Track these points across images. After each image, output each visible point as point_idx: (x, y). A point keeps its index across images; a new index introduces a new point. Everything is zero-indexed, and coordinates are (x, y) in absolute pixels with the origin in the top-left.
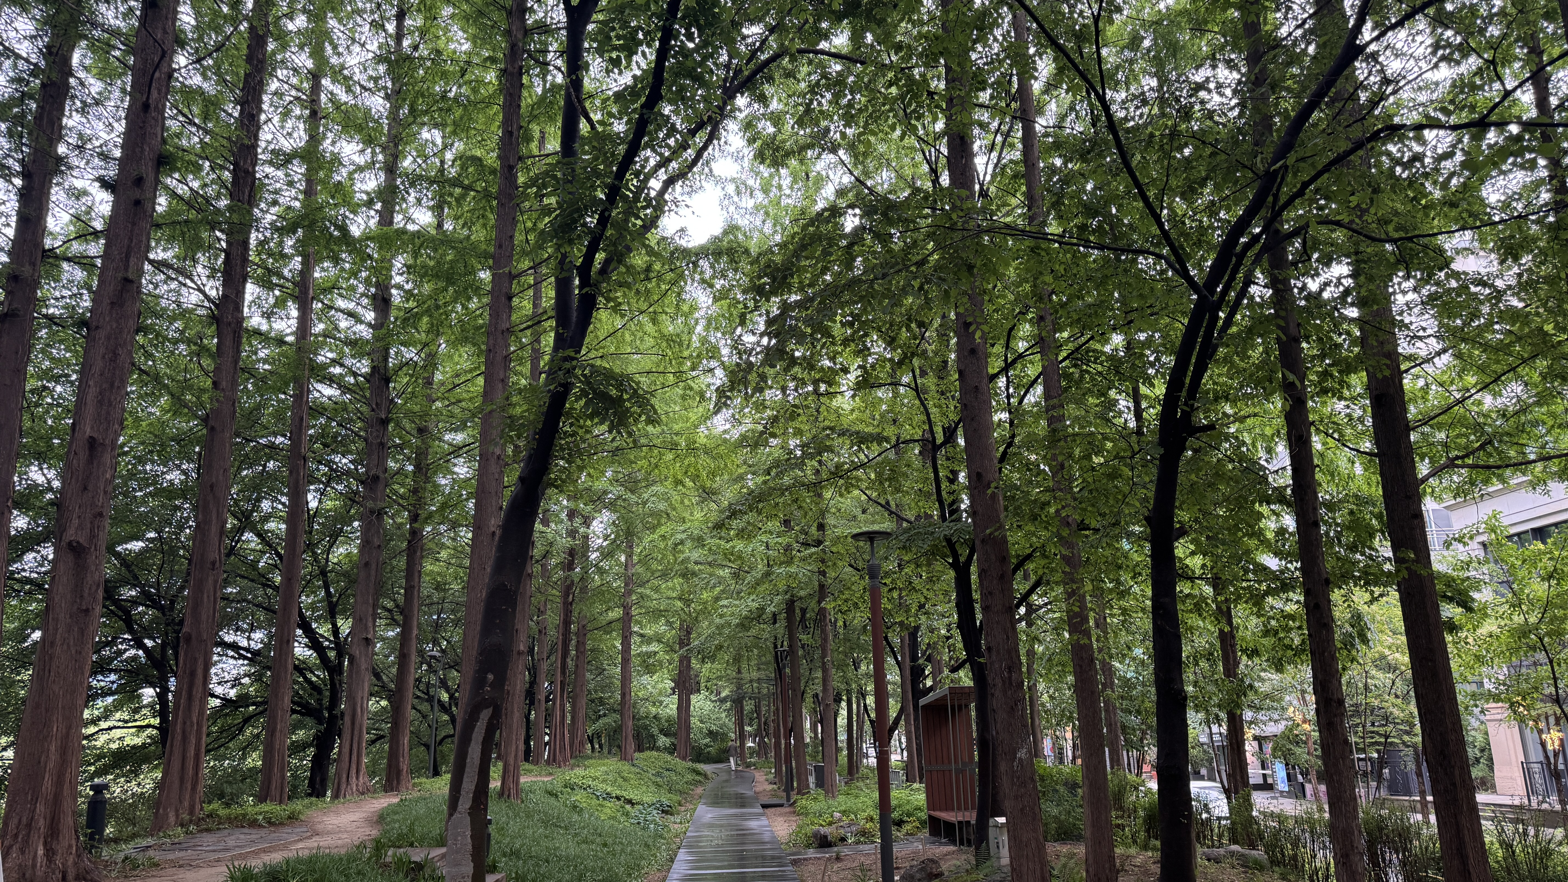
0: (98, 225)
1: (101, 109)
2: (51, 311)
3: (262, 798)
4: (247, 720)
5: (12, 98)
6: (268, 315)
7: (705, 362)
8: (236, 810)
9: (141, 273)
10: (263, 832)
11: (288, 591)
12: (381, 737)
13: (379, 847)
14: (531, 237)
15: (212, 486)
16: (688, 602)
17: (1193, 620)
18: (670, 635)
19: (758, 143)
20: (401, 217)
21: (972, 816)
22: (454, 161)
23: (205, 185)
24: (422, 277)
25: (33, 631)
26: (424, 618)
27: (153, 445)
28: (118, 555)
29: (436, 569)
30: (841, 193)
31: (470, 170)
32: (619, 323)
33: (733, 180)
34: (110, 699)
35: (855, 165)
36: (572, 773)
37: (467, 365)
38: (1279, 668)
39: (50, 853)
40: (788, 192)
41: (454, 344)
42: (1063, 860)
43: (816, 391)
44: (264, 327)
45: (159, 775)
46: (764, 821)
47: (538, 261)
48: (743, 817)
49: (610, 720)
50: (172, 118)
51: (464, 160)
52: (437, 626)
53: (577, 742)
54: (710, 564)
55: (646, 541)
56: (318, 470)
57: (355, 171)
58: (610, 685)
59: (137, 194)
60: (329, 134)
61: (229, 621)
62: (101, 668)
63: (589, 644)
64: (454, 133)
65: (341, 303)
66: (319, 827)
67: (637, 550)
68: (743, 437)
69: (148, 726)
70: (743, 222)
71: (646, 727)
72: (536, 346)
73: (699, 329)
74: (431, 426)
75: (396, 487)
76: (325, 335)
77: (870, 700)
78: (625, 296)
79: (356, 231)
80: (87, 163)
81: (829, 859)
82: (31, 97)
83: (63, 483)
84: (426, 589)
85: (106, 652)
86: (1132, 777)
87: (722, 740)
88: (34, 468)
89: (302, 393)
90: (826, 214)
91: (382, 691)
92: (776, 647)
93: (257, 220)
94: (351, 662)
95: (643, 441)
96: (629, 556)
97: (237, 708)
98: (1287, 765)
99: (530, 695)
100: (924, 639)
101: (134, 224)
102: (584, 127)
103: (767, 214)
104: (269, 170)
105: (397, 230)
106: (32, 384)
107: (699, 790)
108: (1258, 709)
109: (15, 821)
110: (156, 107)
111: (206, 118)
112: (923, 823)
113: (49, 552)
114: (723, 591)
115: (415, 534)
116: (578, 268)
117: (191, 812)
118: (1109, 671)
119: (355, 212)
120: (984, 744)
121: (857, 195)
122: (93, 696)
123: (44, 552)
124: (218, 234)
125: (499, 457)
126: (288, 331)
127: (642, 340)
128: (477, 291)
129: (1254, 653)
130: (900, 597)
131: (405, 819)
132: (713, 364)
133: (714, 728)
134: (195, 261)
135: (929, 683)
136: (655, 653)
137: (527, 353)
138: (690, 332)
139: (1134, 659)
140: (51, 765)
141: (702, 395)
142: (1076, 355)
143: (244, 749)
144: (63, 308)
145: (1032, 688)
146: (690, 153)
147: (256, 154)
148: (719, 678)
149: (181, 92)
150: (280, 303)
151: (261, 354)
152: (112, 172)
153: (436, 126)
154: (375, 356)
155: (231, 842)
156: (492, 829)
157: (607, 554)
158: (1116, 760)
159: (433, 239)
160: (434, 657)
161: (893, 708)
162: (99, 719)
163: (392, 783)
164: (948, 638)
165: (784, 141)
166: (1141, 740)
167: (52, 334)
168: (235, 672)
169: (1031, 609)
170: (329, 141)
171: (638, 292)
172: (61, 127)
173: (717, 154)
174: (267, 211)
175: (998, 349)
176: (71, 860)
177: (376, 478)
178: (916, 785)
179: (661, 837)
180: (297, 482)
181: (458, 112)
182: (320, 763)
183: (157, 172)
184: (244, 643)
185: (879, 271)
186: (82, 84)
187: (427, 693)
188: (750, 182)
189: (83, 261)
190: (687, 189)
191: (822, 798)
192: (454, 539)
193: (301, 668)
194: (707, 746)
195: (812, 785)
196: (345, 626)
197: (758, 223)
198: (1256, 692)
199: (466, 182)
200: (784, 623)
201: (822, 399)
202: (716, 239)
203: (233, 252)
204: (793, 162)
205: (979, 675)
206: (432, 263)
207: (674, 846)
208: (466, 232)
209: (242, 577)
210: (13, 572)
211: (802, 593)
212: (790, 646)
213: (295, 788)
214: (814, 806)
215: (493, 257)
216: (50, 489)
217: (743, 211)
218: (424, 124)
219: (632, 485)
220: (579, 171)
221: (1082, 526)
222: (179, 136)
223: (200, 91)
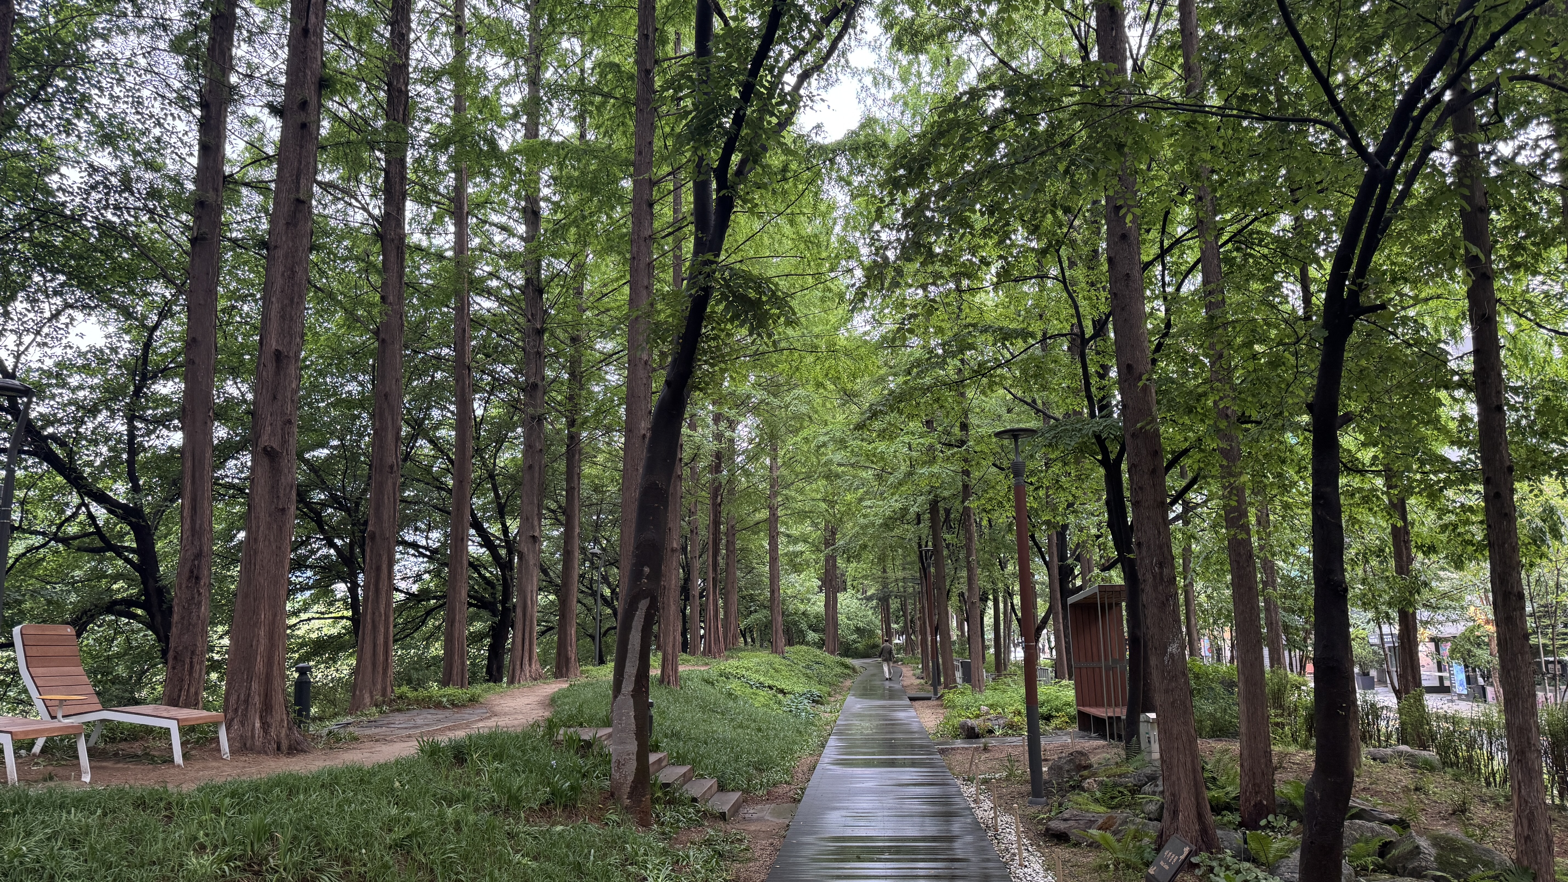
0: (270, 150)
1: (265, 37)
2: (234, 235)
3: (444, 683)
4: (429, 613)
5: (186, 32)
6: (428, 232)
7: (844, 263)
8: (422, 693)
9: (311, 195)
10: (447, 713)
11: (460, 493)
12: (550, 629)
13: (551, 726)
14: (669, 143)
15: (386, 396)
16: (832, 504)
17: (1363, 515)
18: (816, 535)
19: (896, 29)
20: (545, 129)
21: (1121, 712)
22: (593, 69)
23: (363, 106)
24: (568, 188)
25: (239, 531)
26: (584, 518)
27: (332, 358)
28: (307, 462)
29: (594, 472)
30: (983, 76)
31: (610, 76)
32: (757, 225)
33: (870, 71)
34: (308, 593)
35: (999, 45)
36: (727, 663)
37: (614, 275)
38: (1459, 565)
39: (265, 726)
40: (928, 79)
41: (600, 254)
42: (1218, 756)
43: (959, 290)
44: (425, 243)
45: (353, 662)
46: (912, 713)
47: (676, 166)
48: (892, 708)
49: (761, 616)
50: (330, 42)
51: (604, 67)
52: (597, 526)
53: (730, 635)
54: (852, 465)
55: (789, 444)
56: (482, 379)
57: (500, 85)
58: (759, 583)
59: (302, 117)
60: (474, 50)
61: (409, 521)
62: (299, 565)
63: (739, 544)
64: (592, 40)
65: (495, 218)
66: (497, 709)
67: (781, 453)
68: (884, 338)
69: (342, 618)
70: (881, 114)
71: (795, 623)
72: (678, 253)
73: (838, 229)
74: (583, 335)
75: (554, 394)
76: (482, 249)
77: (1017, 600)
78: (762, 197)
79: (504, 145)
80: (257, 90)
81: (976, 749)
82: (203, 29)
83: (255, 397)
84: (585, 491)
85: (302, 551)
86: (1293, 676)
87: (870, 637)
88: (230, 383)
89: (463, 305)
90: (965, 98)
91: (549, 585)
92: (920, 546)
93: (412, 137)
94: (520, 558)
95: (783, 344)
96: (774, 459)
97: (419, 602)
98: (1466, 666)
99: (685, 590)
100: (1072, 538)
101: (301, 147)
102: (717, 24)
103: (906, 104)
104: (420, 88)
105: (542, 142)
106: (222, 304)
107: (848, 683)
108: (1435, 608)
109: (235, 697)
110: (315, 32)
111: (360, 40)
112: (1072, 718)
113: (247, 459)
114: (866, 493)
115: (573, 439)
116: (715, 170)
117: (384, 694)
118: (1270, 569)
119: (501, 126)
120: (1135, 641)
121: (1002, 76)
122: (293, 590)
123: (243, 460)
124: (378, 153)
125: (646, 363)
126: (447, 246)
127: (780, 243)
128: (620, 199)
129: (1429, 550)
130: (1048, 496)
131: (574, 702)
132: (852, 264)
133: (861, 625)
134: (358, 181)
135: (1078, 582)
136: (802, 553)
137: (669, 260)
138: (829, 232)
139: (1299, 557)
140: (261, 648)
141: (841, 296)
142: (1238, 238)
143: (427, 639)
144: (245, 231)
145: (1188, 590)
146: (825, 43)
147: (408, 74)
148: (865, 577)
149: (337, 15)
150: (438, 219)
151: (424, 270)
152: (279, 98)
153: (575, 34)
154: (528, 268)
155: (419, 721)
156: (653, 711)
157: (753, 457)
158: (1276, 659)
159: (576, 150)
160: (594, 554)
161: (1042, 607)
162: (299, 611)
163: (561, 669)
164: (1098, 537)
165: (923, 25)
166: (1305, 639)
167: (237, 256)
168: (416, 569)
169: (1188, 507)
170: (474, 56)
171: (774, 192)
172: (231, 58)
173: (853, 43)
174: (421, 130)
175: (1154, 234)
176: (283, 732)
177: (535, 386)
178: (1065, 682)
179: (812, 724)
180: (463, 390)
181: (595, 19)
182: (496, 651)
183: (320, 96)
184: (423, 542)
185: (1020, 156)
186: (247, 14)
187: (591, 589)
188: (889, 72)
189: (258, 186)
190: (823, 83)
191: (969, 692)
192: (609, 444)
193: (475, 565)
194: (854, 641)
195: (959, 681)
196: (513, 526)
197: (897, 114)
198: (1431, 589)
199: (606, 90)
200: (928, 523)
201: (965, 296)
202: (854, 133)
203: (393, 170)
204: (933, 47)
205: (1131, 574)
206: (576, 174)
207: (825, 733)
208: (606, 140)
209: (418, 480)
210: (218, 479)
211: (946, 494)
212: (934, 545)
213: (474, 674)
214: (959, 700)
215: (633, 164)
216: (245, 401)
217: (880, 103)
218: (563, 33)
219: (774, 388)
220: (713, 70)
221: (1244, 419)
222: (337, 59)
223: (353, 14)
